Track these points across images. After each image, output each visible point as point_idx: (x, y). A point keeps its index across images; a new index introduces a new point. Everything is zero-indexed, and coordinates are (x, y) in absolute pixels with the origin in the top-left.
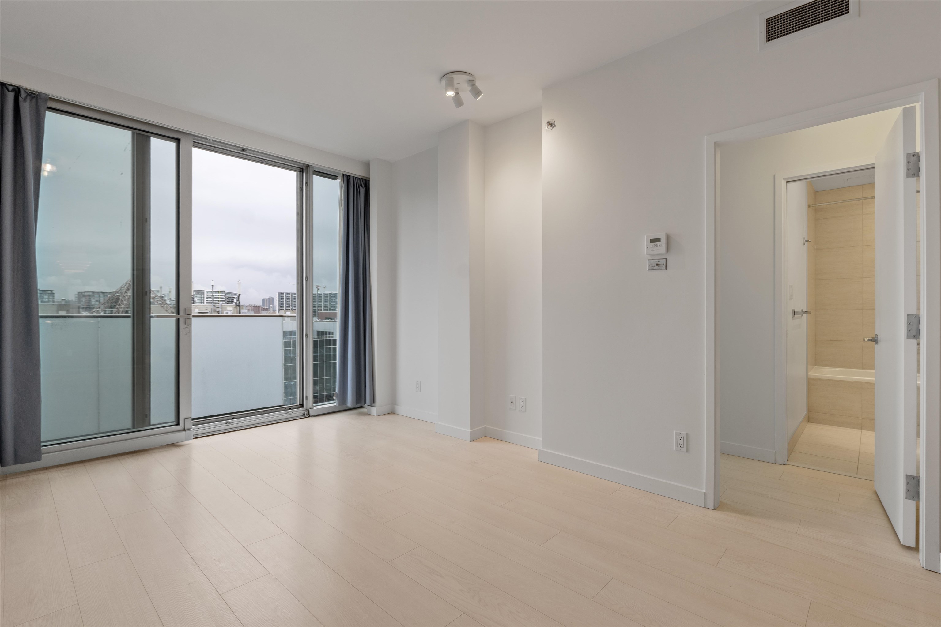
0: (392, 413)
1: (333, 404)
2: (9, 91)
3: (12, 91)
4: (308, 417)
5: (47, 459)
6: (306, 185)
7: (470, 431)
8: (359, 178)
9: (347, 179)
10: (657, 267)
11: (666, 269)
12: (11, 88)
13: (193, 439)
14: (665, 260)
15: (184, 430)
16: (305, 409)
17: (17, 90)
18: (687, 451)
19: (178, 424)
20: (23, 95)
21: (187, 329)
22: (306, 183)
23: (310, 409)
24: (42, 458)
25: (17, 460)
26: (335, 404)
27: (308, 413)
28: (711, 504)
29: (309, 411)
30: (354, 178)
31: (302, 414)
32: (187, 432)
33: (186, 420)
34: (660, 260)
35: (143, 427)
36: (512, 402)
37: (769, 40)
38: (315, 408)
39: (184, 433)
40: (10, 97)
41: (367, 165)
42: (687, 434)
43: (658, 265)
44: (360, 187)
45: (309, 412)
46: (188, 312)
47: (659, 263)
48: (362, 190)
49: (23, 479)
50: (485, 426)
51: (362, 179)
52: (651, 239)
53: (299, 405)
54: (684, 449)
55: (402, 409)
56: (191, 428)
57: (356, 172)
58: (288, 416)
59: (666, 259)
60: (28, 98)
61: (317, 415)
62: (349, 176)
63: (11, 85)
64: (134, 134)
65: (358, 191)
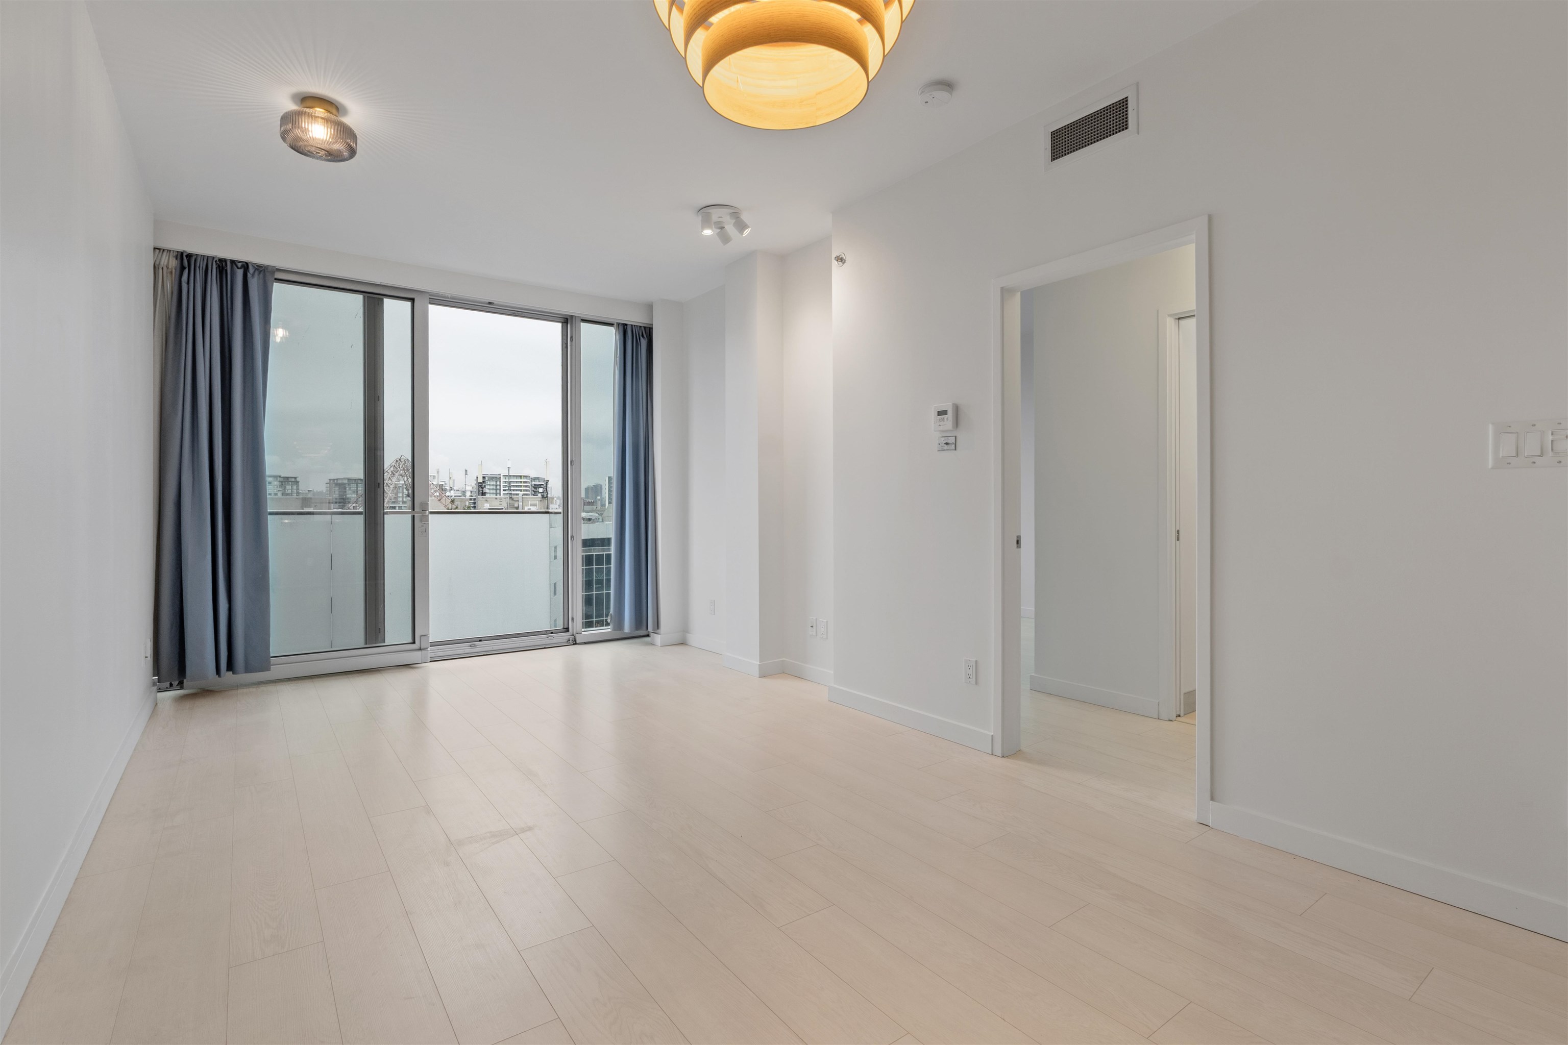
0: (683, 643)
1: (607, 630)
2: (238, 268)
3: (240, 268)
4: (574, 644)
5: (276, 671)
6: (571, 340)
7: (759, 663)
8: (641, 327)
9: (624, 329)
10: (946, 447)
11: (956, 449)
12: (239, 265)
13: (430, 661)
14: (954, 438)
15: (420, 649)
16: (570, 634)
17: (246, 266)
18: (977, 683)
19: (414, 643)
20: (251, 270)
21: (423, 528)
22: (571, 337)
23: (577, 634)
24: (272, 669)
25: (248, 669)
26: (609, 630)
27: (573, 640)
28: (998, 751)
29: (575, 637)
30: (633, 326)
31: (566, 641)
32: (423, 652)
33: (422, 637)
34: (950, 438)
35: (375, 643)
36: (812, 627)
37: (1054, 159)
38: (583, 633)
39: (420, 652)
40: (240, 273)
41: (649, 308)
42: (976, 662)
43: (947, 444)
44: (641, 337)
45: (575, 639)
46: (425, 506)
47: (948, 442)
48: (644, 343)
49: (253, 690)
50: (784, 659)
51: (644, 327)
52: (938, 412)
53: (564, 628)
54: (973, 681)
55: (694, 638)
56: (428, 648)
57: (635, 318)
58: (548, 641)
59: (956, 437)
60: (257, 273)
61: (585, 643)
62: (626, 325)
63: (239, 262)
64: (364, 297)
65: (638, 344)
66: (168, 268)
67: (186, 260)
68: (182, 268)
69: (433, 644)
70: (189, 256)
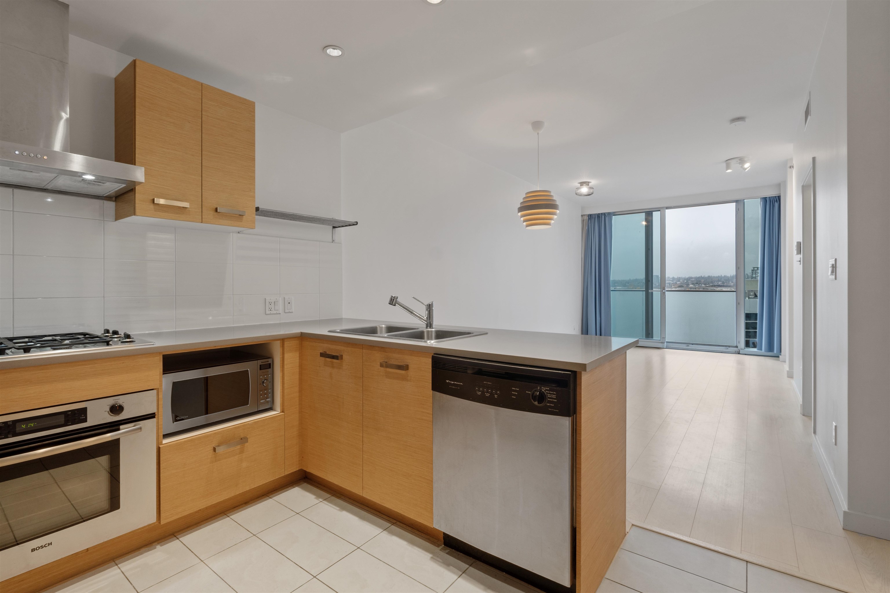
2: (603, 215)
4: (739, 354)
6: (738, 210)
8: (774, 197)
9: (765, 200)
12: (603, 214)
13: (666, 348)
15: (662, 343)
16: (738, 349)
17: (604, 214)
19: (661, 340)
20: (606, 215)
21: (664, 297)
23: (741, 349)
26: (756, 350)
27: (739, 352)
29: (740, 351)
30: (771, 198)
31: (734, 351)
38: (744, 349)
40: (603, 217)
41: (779, 186)
44: (775, 202)
46: (665, 288)
51: (776, 197)
53: (736, 346)
57: (771, 193)
58: (726, 350)
60: (608, 216)
61: (746, 354)
62: (766, 197)
63: (603, 213)
64: (645, 213)
65: (773, 206)
66: (586, 219)
67: (590, 216)
68: (589, 219)
69: (667, 342)
70: (591, 215)
